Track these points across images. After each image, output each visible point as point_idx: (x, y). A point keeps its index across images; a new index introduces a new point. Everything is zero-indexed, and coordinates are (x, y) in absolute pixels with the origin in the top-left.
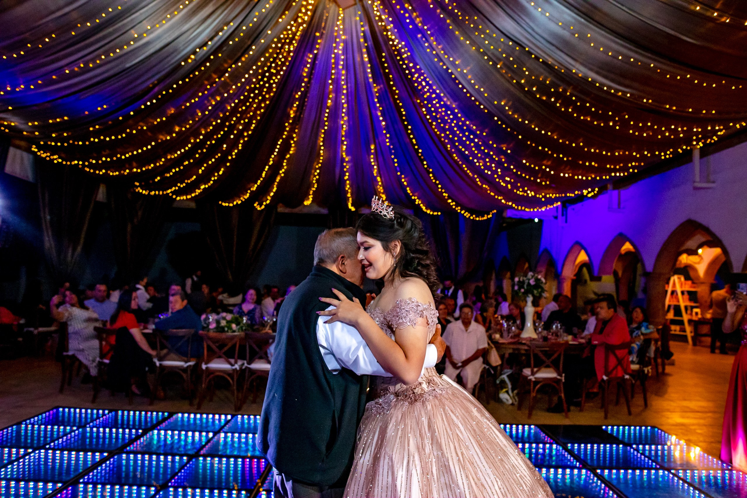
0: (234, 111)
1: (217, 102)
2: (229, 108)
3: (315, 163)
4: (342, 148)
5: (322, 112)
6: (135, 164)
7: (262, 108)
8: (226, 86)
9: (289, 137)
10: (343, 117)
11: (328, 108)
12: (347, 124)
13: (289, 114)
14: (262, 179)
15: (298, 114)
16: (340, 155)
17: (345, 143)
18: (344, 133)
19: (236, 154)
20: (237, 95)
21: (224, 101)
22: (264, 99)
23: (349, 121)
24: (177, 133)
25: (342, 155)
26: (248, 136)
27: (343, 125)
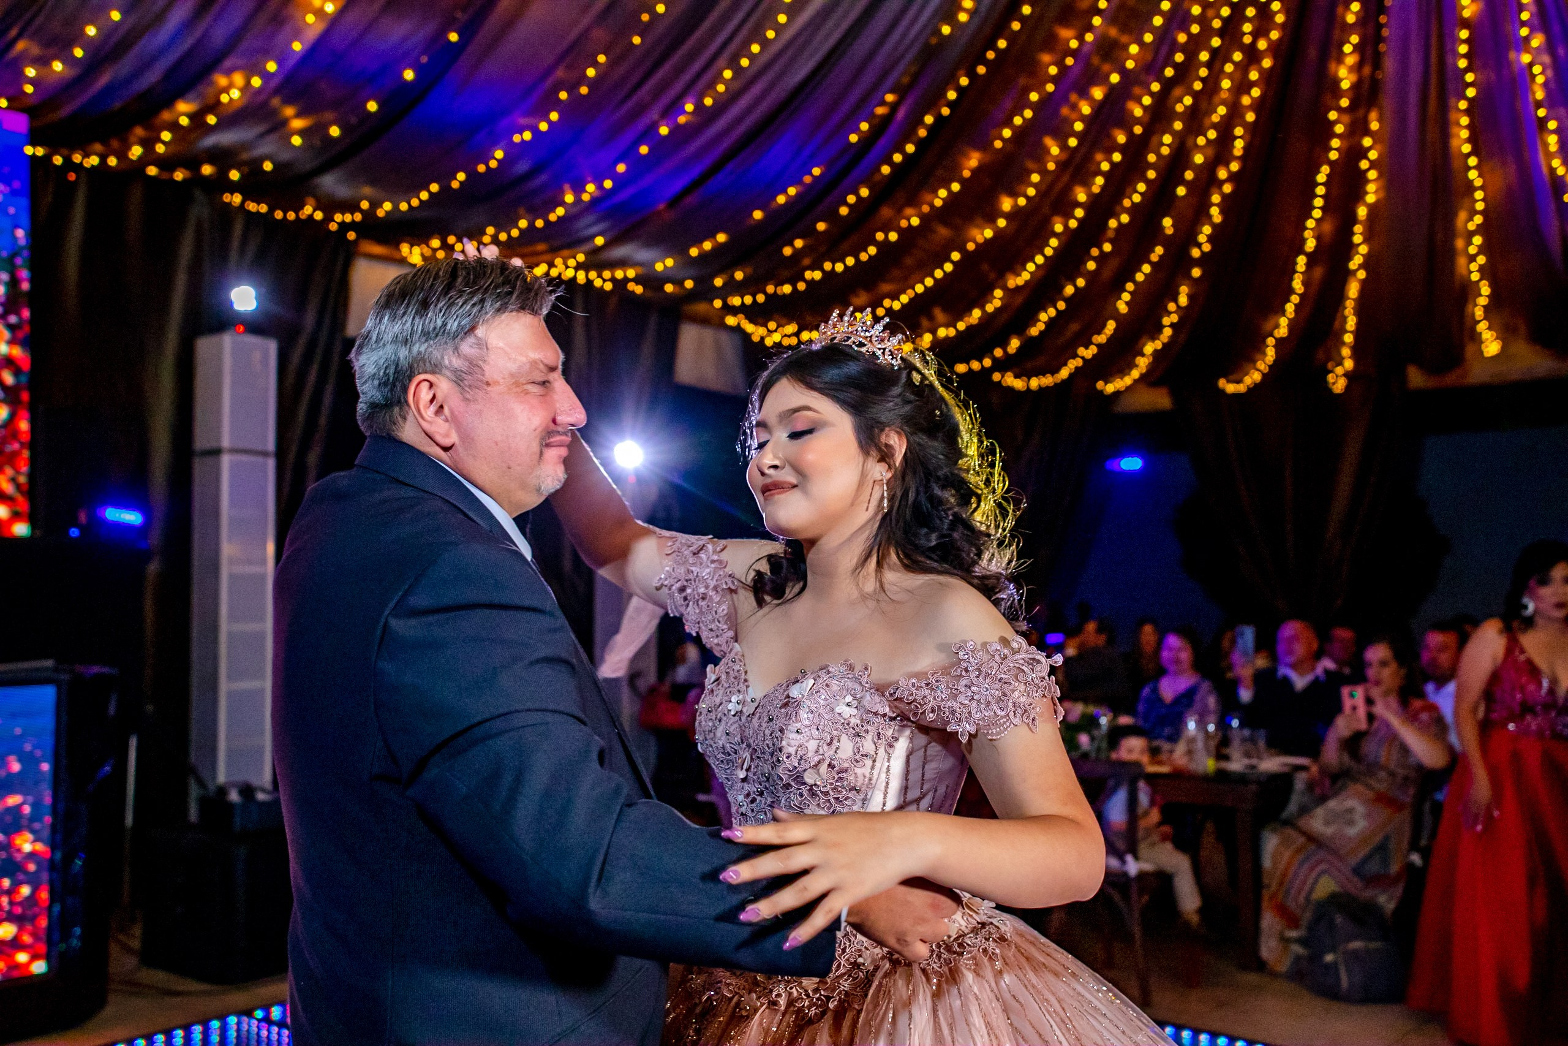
0: (1160, 115)
1: (1099, 108)
2: (1138, 112)
3: (1462, 215)
4: (1546, 145)
5: (1447, 43)
6: (939, 315)
7: (1253, 84)
8: (1110, 50)
9: (1355, 153)
10: (1527, 39)
11: (1465, 24)
12: (1546, 59)
13: (1337, 81)
14: (1295, 299)
15: (1367, 70)
16: (1545, 170)
17: (1552, 125)
18: (1540, 95)
19: (1210, 239)
20: (1151, 67)
21: (1117, 98)
22: (1252, 56)
23: (1550, 46)
24: (1008, 216)
25: (1553, 170)
26: (1232, 177)
27: (1531, 65)
